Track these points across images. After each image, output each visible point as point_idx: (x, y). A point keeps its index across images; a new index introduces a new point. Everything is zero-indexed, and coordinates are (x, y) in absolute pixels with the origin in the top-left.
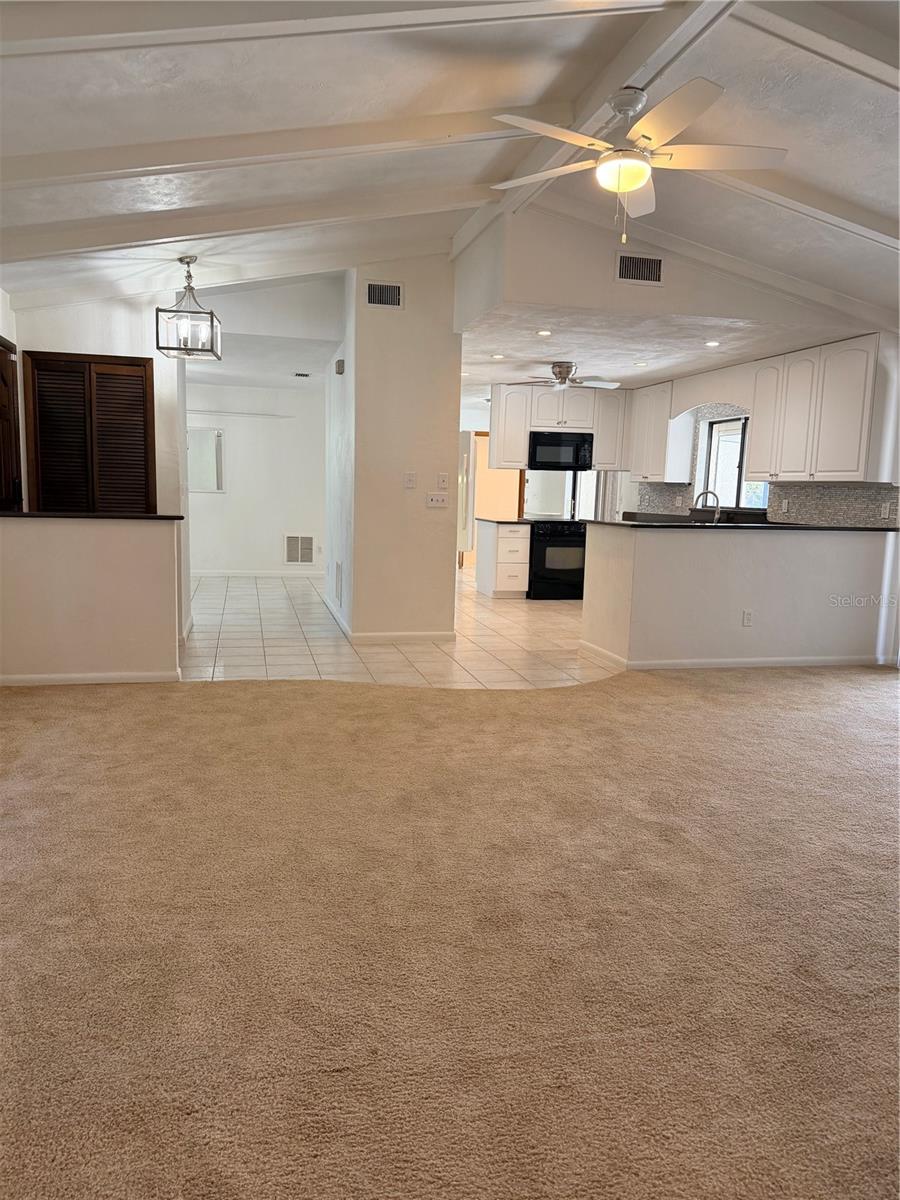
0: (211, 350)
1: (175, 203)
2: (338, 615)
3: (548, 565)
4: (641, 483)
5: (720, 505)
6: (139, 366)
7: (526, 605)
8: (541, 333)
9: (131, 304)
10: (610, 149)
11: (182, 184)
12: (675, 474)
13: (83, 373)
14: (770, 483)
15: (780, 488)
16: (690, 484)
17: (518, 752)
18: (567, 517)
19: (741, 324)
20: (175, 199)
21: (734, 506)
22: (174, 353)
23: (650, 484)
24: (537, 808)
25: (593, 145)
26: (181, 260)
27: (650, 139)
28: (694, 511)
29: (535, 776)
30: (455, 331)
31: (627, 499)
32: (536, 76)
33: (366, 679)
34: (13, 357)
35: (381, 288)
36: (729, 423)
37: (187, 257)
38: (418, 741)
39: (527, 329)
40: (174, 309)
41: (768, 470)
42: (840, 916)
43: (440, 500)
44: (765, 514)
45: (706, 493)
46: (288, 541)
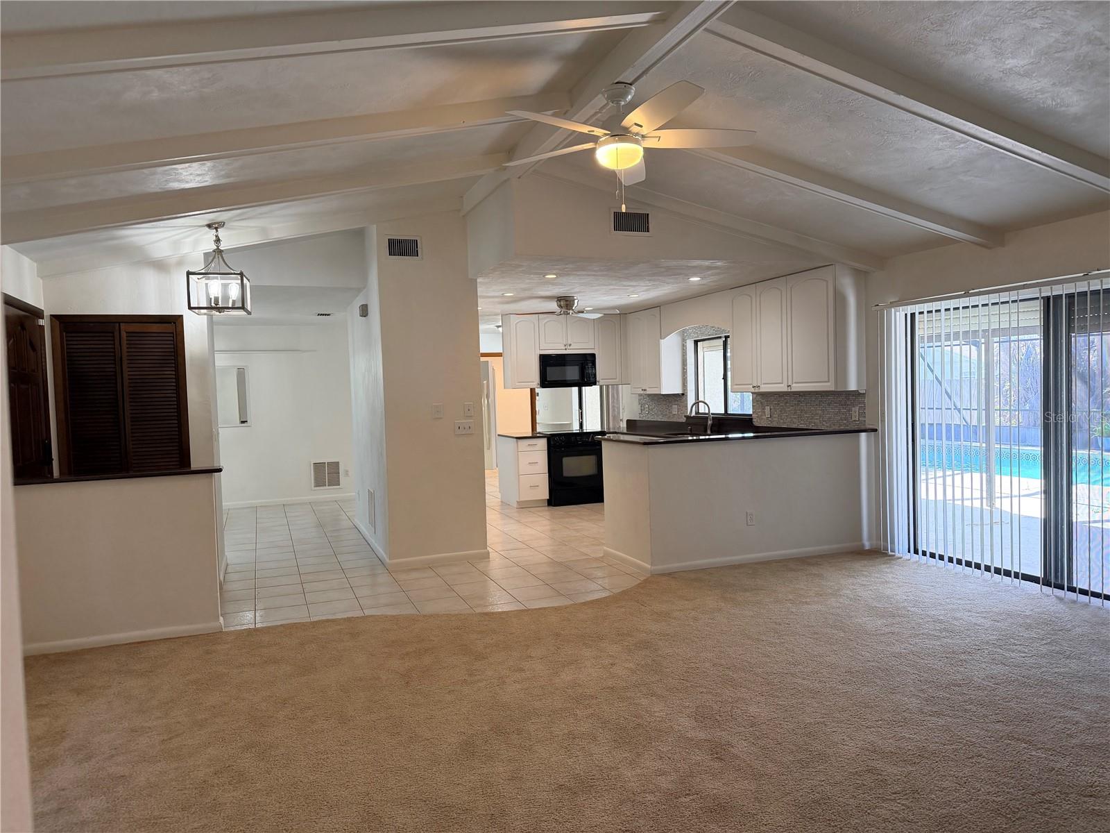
0: (243, 308)
1: (207, 181)
2: (372, 541)
3: (566, 474)
4: (640, 395)
5: (711, 412)
6: (171, 323)
7: (547, 512)
8: (547, 277)
9: (160, 266)
10: (606, 134)
11: (214, 166)
12: (670, 386)
13: (113, 333)
14: (752, 393)
15: (762, 398)
16: (683, 394)
17: (567, 676)
18: (576, 428)
19: (719, 264)
20: (207, 178)
21: (723, 411)
22: (205, 311)
23: (649, 395)
24: (595, 739)
25: (593, 131)
26: (209, 226)
27: (641, 126)
28: (688, 417)
29: (587, 702)
30: (470, 277)
31: (629, 409)
32: (537, 74)
33: (408, 610)
34: (41, 322)
35: (400, 241)
36: (711, 341)
37: (215, 223)
38: (470, 675)
39: (536, 274)
40: (203, 271)
41: (751, 383)
42: (885, 820)
43: (467, 427)
44: (752, 419)
45: (698, 403)
46: (315, 469)
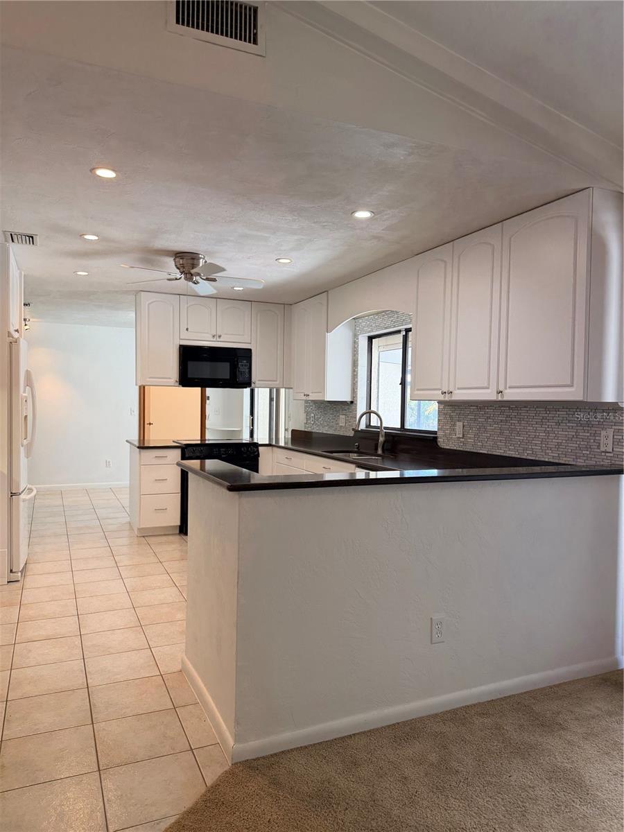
4: (304, 401)
5: (384, 425)
12: (336, 391)
14: (440, 402)
15: (451, 409)
16: (352, 402)
21: (398, 425)
31: (296, 417)
36: (389, 337)
41: (439, 387)
44: (436, 438)
45: (370, 413)
